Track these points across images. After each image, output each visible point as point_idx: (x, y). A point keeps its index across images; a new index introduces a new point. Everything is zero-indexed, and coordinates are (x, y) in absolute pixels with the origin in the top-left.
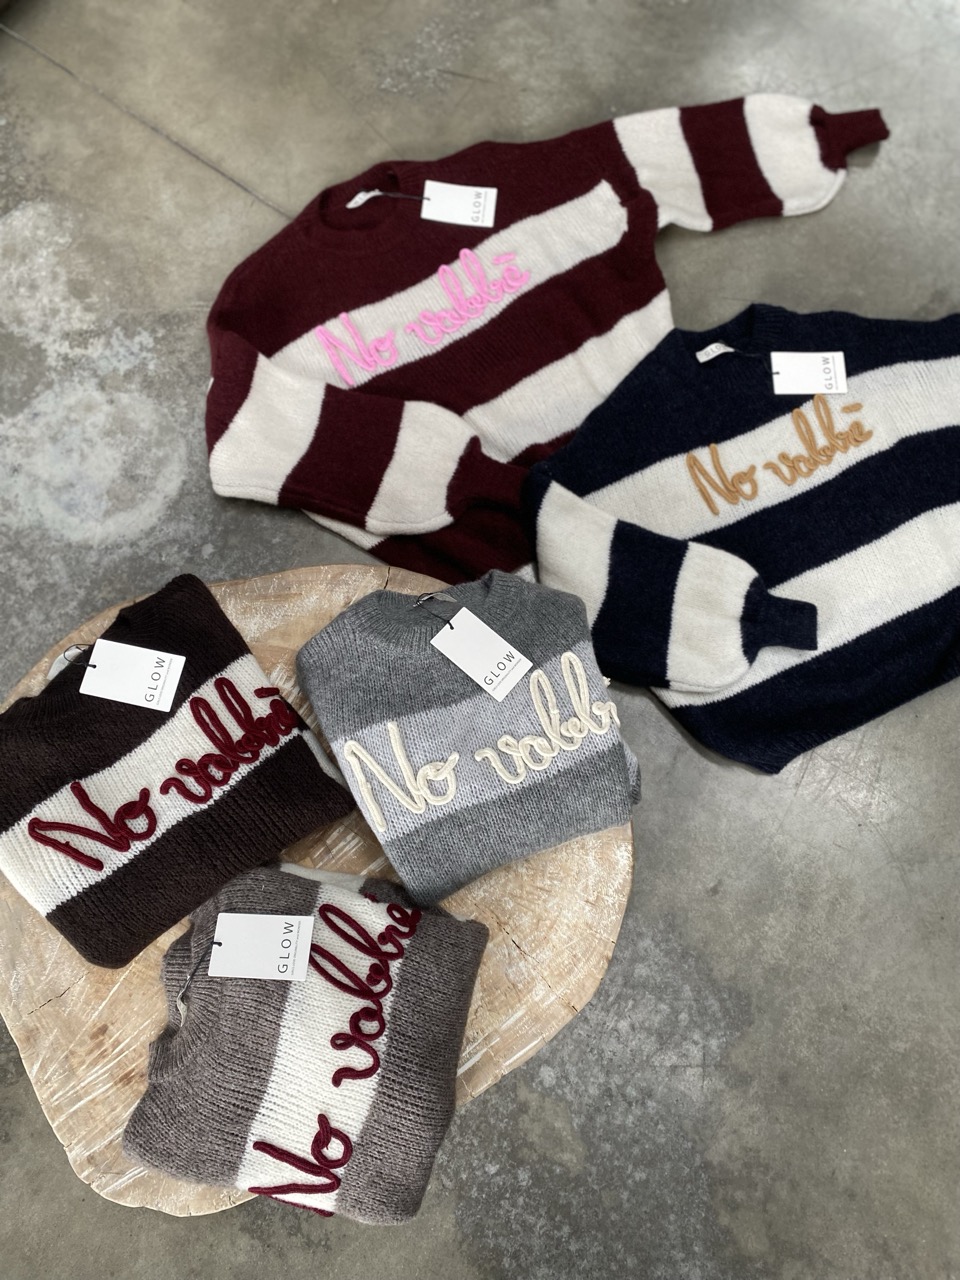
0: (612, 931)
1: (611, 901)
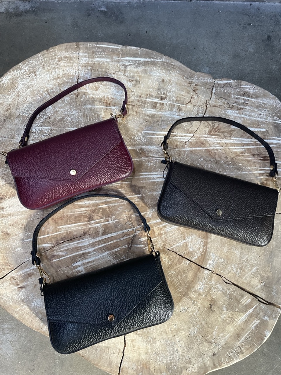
0: (36, 58)
1: (26, 68)
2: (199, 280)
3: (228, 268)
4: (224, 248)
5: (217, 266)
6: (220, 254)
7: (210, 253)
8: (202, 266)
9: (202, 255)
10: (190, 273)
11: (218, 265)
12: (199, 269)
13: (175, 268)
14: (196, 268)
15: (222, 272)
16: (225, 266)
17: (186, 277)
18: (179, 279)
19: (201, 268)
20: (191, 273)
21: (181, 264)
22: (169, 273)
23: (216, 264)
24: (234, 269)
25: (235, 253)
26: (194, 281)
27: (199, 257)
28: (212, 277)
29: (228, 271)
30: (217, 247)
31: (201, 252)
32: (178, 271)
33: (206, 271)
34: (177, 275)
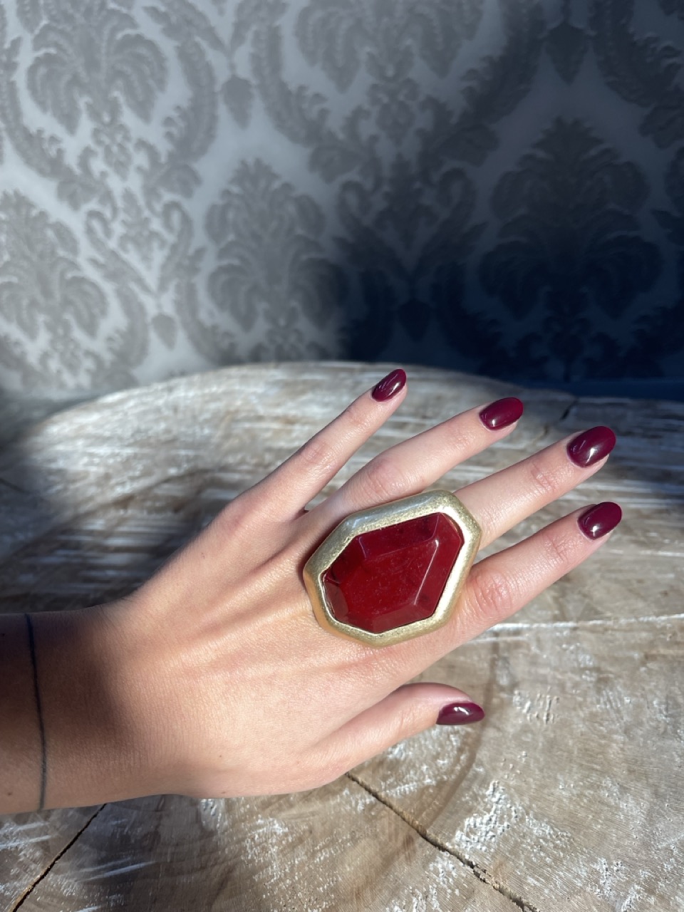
2: (395, 893)
3: (569, 870)
4: (559, 777)
5: (508, 847)
6: (532, 799)
7: (484, 783)
8: (430, 833)
9: (440, 784)
10: (358, 849)
11: (517, 844)
12: (409, 841)
13: (294, 812)
14: (397, 834)
15: (531, 880)
16: (556, 859)
17: (332, 864)
18: (293, 866)
19: (421, 840)
20: (364, 849)
21: (332, 803)
22: (260, 827)
23: (505, 840)
24: (607, 882)
25: (618, 808)
26: (368, 894)
27: (428, 787)
28: (469, 895)
29: (568, 883)
30: (527, 765)
31: (438, 769)
32: (305, 827)
33: (444, 863)
34: (292, 846)
